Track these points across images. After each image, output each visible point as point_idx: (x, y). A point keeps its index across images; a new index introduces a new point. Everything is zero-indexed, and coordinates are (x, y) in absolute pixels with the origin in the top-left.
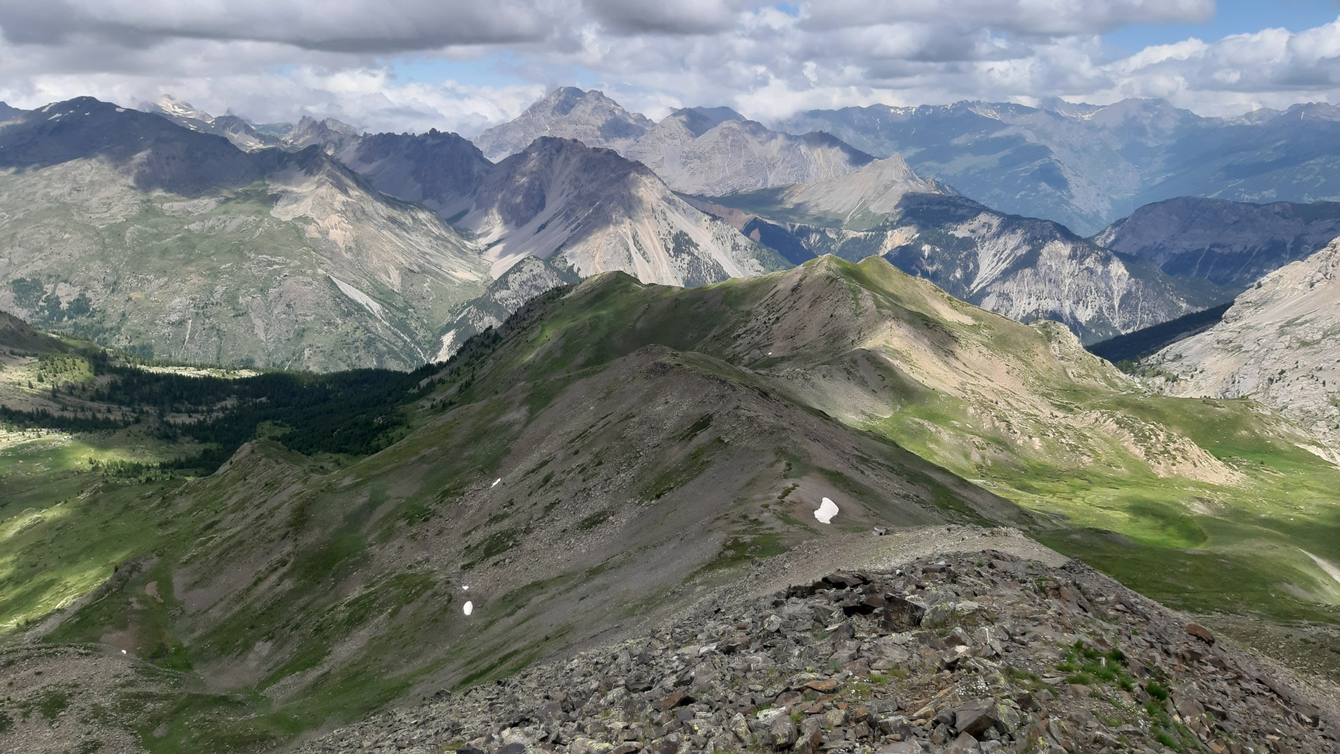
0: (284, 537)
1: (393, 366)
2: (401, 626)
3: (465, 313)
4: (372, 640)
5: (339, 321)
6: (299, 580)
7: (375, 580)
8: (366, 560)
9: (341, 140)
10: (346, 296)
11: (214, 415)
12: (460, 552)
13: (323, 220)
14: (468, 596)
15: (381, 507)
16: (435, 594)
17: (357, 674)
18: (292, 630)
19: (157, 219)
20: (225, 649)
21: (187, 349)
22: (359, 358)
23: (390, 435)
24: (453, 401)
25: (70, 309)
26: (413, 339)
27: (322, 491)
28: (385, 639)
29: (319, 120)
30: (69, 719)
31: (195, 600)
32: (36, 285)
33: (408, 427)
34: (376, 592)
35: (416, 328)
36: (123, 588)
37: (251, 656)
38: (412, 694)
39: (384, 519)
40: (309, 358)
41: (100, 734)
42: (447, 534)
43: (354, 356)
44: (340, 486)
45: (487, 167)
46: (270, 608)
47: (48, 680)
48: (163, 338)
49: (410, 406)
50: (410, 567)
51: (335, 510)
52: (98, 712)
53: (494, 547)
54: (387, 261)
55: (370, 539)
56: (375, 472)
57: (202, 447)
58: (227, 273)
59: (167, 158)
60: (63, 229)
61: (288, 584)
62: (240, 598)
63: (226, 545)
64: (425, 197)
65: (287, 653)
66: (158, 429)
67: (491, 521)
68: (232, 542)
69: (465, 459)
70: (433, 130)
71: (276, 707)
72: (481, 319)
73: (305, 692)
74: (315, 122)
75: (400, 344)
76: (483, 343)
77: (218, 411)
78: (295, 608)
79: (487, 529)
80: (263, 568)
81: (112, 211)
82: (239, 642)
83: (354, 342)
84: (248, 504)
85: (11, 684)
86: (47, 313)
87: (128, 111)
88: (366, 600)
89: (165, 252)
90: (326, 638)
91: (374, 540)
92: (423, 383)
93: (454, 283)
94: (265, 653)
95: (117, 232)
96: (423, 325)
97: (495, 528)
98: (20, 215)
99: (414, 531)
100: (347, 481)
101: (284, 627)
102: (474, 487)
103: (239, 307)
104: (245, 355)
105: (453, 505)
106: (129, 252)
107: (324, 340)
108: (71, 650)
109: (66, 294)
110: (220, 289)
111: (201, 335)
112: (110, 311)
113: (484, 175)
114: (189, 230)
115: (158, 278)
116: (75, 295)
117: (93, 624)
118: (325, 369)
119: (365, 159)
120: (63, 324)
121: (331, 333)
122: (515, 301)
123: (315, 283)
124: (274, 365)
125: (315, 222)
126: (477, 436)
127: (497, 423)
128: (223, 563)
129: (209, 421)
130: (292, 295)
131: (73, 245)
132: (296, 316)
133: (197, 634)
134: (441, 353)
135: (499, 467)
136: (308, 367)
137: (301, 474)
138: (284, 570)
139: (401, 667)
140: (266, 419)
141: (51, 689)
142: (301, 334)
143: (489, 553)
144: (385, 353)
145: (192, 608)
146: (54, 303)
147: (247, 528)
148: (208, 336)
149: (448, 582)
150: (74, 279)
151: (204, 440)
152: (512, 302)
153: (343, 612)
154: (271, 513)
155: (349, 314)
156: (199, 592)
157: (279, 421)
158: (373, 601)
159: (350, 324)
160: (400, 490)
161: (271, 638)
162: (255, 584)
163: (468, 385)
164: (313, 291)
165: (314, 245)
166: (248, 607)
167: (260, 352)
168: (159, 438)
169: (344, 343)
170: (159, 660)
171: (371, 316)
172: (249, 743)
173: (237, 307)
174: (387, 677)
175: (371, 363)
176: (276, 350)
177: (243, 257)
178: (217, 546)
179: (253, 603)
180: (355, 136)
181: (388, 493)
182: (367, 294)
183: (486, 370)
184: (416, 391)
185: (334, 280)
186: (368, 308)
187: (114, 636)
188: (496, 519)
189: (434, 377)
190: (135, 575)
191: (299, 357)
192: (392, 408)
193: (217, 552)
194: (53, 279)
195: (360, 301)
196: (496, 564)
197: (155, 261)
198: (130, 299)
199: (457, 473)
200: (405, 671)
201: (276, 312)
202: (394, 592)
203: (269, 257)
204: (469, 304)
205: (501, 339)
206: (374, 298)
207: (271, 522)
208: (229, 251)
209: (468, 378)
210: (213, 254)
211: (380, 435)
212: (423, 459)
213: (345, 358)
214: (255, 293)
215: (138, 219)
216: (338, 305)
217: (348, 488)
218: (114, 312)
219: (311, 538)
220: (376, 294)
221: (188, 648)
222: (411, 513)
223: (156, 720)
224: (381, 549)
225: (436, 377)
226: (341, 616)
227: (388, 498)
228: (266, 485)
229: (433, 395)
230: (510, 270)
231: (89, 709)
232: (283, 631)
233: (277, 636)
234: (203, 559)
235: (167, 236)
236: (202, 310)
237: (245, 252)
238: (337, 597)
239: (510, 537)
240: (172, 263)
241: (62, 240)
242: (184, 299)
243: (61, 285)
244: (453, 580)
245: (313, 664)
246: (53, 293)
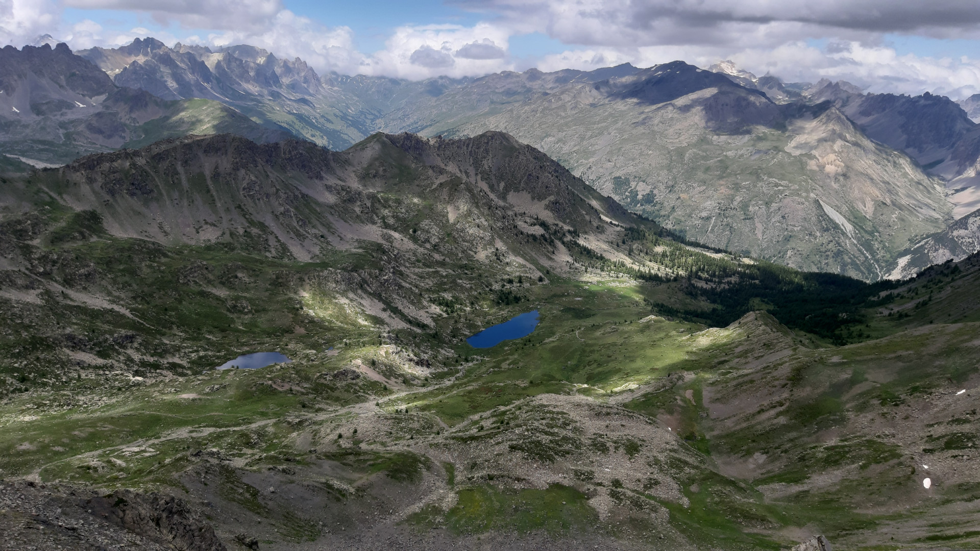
0: (784, 386)
1: (853, 274)
2: (869, 478)
3: (923, 243)
4: (844, 480)
5: (818, 234)
6: (791, 419)
7: (848, 437)
8: (842, 421)
9: (848, 98)
10: (828, 216)
11: (722, 286)
12: (922, 438)
13: (823, 158)
14: (928, 474)
15: (858, 386)
16: (900, 464)
17: (832, 500)
18: (782, 452)
19: (707, 146)
20: (734, 449)
21: (708, 237)
22: (827, 264)
23: (852, 329)
24: (909, 314)
25: (643, 199)
26: (873, 256)
27: (815, 361)
28: (855, 483)
29: (834, 82)
30: (640, 459)
31: (716, 410)
32: (627, 182)
33: (867, 326)
34: (850, 446)
35: (878, 249)
36: (672, 388)
37: (751, 460)
38: (879, 532)
39: (861, 395)
40: (790, 257)
41: (657, 476)
42: (913, 421)
43: (824, 262)
44: (830, 361)
45: (969, 126)
46: (768, 432)
47: (627, 432)
48: (695, 227)
49: (870, 310)
50: (879, 437)
51: (825, 378)
52: (657, 462)
53: (953, 443)
54: (865, 193)
55: (848, 406)
56: (858, 358)
57: (712, 306)
58: (746, 188)
59: (723, 105)
60: (649, 148)
61: (782, 420)
62: (747, 419)
63: (741, 380)
64: (908, 146)
65: (777, 467)
66: (687, 288)
67: (953, 421)
68: (746, 379)
69: (935, 367)
70: (927, 93)
71: (767, 501)
72: (936, 250)
73: (789, 499)
74: (831, 83)
75: (862, 259)
76: (942, 272)
77: (725, 283)
78: (786, 438)
79: (949, 427)
80: (766, 403)
81: (680, 139)
82: (743, 448)
83: (826, 251)
84: (749, 355)
85: (607, 426)
86: (629, 200)
87: (704, 71)
88: (841, 450)
89: (708, 169)
90: (807, 466)
91: (851, 408)
92: (883, 294)
93: (918, 217)
94: (761, 461)
95: (680, 152)
96: (884, 246)
97: (956, 428)
98: (626, 136)
99: (885, 410)
100: (835, 359)
101: (776, 448)
102: (941, 390)
103: (748, 213)
104: (745, 247)
105: (921, 400)
106: (685, 167)
107: (804, 247)
108: (641, 417)
109: (642, 190)
110: (738, 199)
111: (719, 229)
112: (666, 204)
113: (965, 132)
114: (726, 156)
115: (700, 186)
116: (647, 191)
117: (653, 406)
118: (800, 267)
119: (865, 113)
120: (637, 208)
121: (810, 241)
122: (970, 240)
123: (807, 203)
124: (764, 258)
125: (816, 158)
126: (950, 351)
127: (969, 344)
128: (737, 391)
129: (719, 290)
130: (787, 210)
131: (654, 158)
132: (787, 226)
133: (715, 433)
134: (894, 272)
135: (966, 380)
136: (788, 264)
137: (792, 343)
138: (781, 409)
139: (867, 508)
140: (757, 296)
141: (630, 437)
142: (787, 239)
143: (949, 446)
144: (848, 264)
145: (713, 415)
146: (634, 194)
147: (757, 373)
148: (724, 230)
149: (912, 458)
150: (649, 180)
151: (714, 302)
152: (968, 240)
153: (822, 452)
154: (776, 367)
155: (827, 230)
156: (719, 406)
157: (766, 300)
158: (847, 452)
159: (827, 237)
160: (877, 377)
161: (767, 453)
162: (759, 412)
163: (924, 304)
164: (803, 209)
165: (812, 175)
166: (753, 426)
167: (756, 247)
168: (686, 294)
169: (819, 251)
170: (690, 442)
171: (844, 234)
172: (753, 519)
173: (747, 213)
174: (856, 511)
175: (836, 270)
176: (768, 247)
177: (759, 178)
178: (734, 379)
179: (756, 424)
180: (860, 95)
181: (867, 376)
182: (845, 216)
183: (942, 295)
184: (875, 299)
185: (821, 203)
186: (842, 227)
187: (665, 417)
188: (958, 421)
189: (893, 291)
190: (680, 382)
191: (783, 255)
192: (856, 309)
193: (734, 383)
194: (637, 179)
195: (837, 222)
196: (955, 457)
197: (700, 175)
198: (679, 198)
199: (928, 375)
200: (870, 512)
201: (773, 220)
202: (865, 451)
203: (777, 181)
204: (928, 237)
205: (960, 272)
206: (849, 220)
207: (775, 373)
208: (751, 173)
209: (926, 298)
210: (739, 174)
211: (843, 327)
212: (899, 358)
213: (816, 262)
214: (761, 205)
215: (696, 145)
216: (820, 222)
217: (836, 365)
218: (668, 206)
219: (804, 393)
220: (852, 218)
221: (708, 440)
222: (884, 396)
223: (692, 481)
224: (856, 416)
225: (895, 292)
226: (820, 455)
227: (866, 380)
228: (765, 345)
229: (891, 306)
230: (972, 214)
231: (652, 459)
232: (775, 451)
233: (771, 453)
234: (724, 385)
235: (712, 158)
236: (723, 211)
237: (762, 175)
238: (817, 441)
239: (969, 439)
240: (711, 177)
241: (647, 154)
242: (713, 202)
243: (641, 184)
244: (917, 458)
245: (797, 481)
246: (635, 188)
